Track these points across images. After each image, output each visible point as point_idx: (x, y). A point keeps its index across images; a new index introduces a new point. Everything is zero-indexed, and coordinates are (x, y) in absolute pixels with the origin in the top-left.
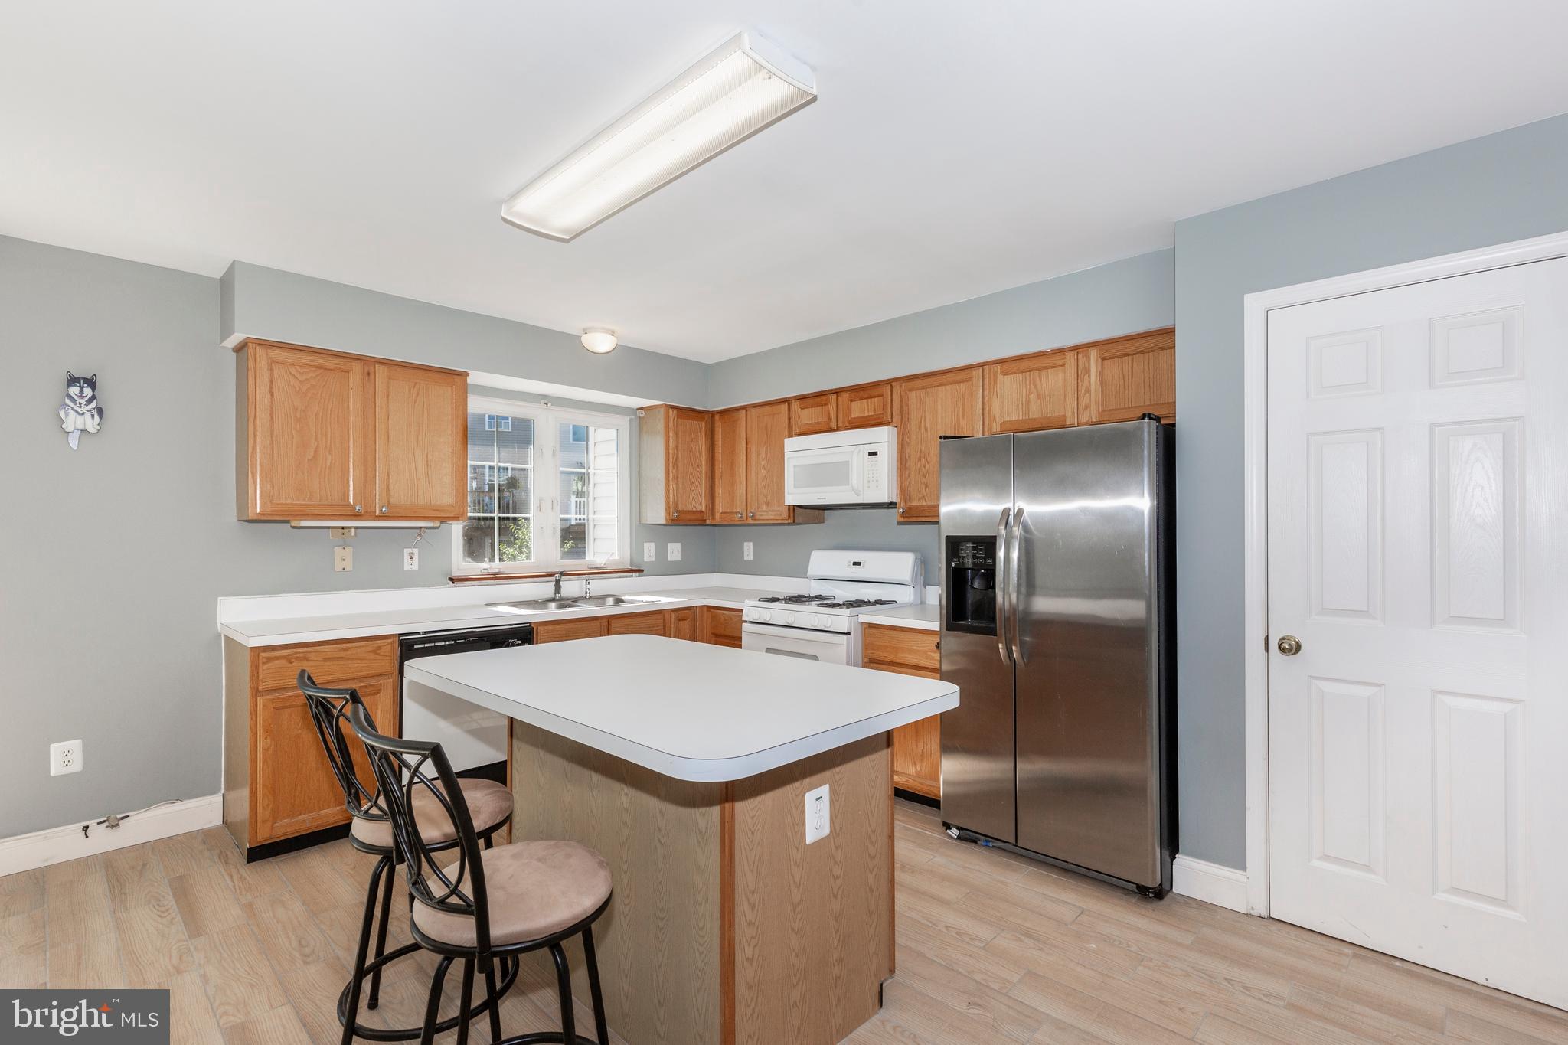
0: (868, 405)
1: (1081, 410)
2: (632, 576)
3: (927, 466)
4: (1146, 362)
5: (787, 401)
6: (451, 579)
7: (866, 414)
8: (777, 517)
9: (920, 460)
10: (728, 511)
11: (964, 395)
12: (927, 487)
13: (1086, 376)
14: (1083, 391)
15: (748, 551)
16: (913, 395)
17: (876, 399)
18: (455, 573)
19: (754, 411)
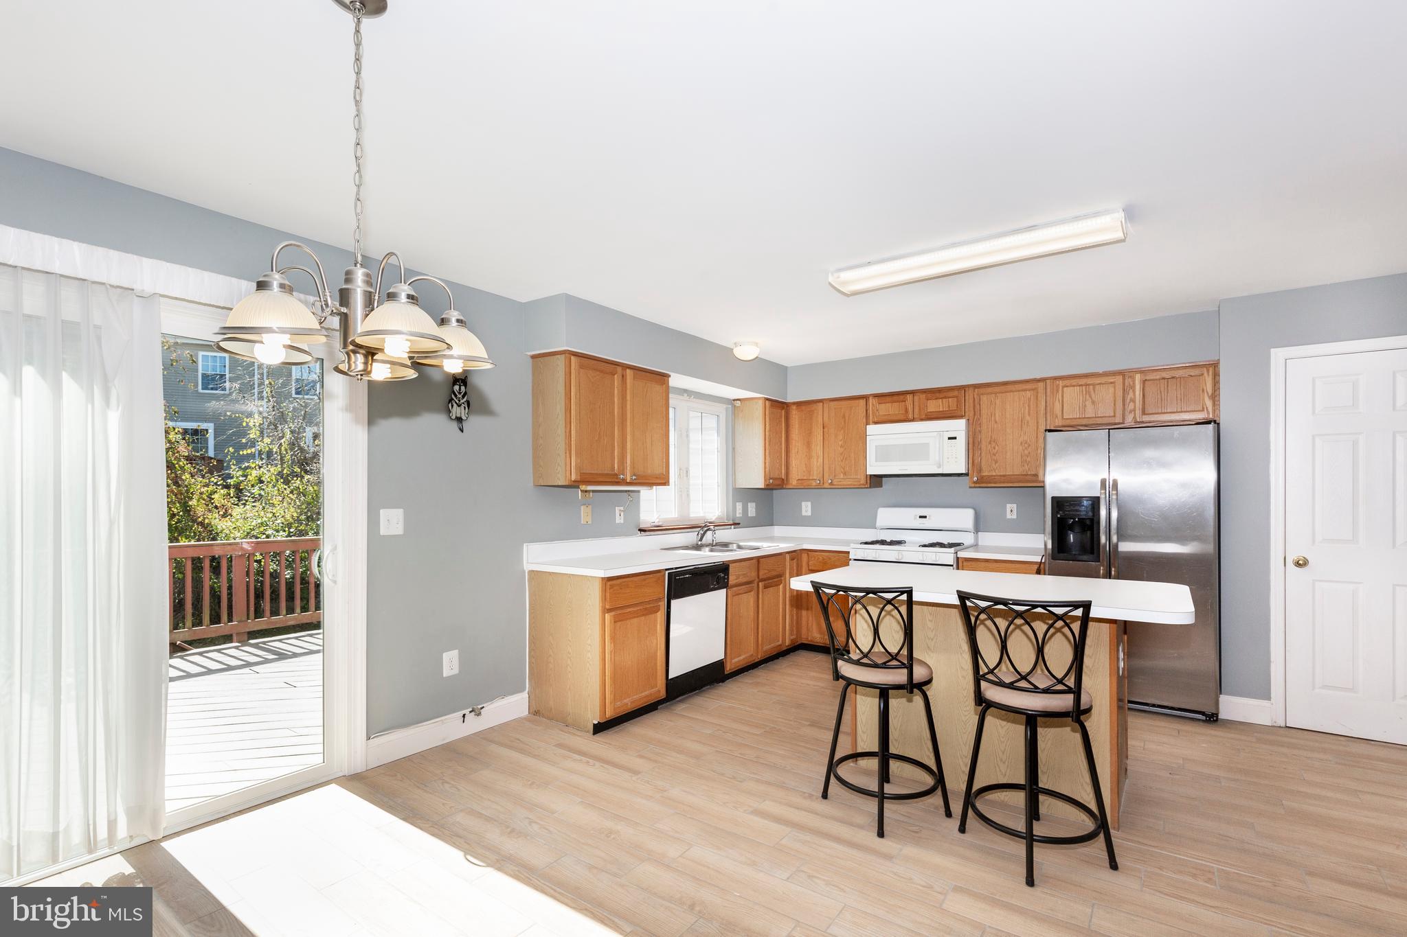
0: (943, 404)
1: (1127, 413)
2: (731, 528)
3: (997, 447)
4: (1179, 384)
5: (865, 397)
6: (641, 530)
7: (941, 410)
8: (856, 483)
9: (990, 443)
10: (805, 478)
11: (1029, 399)
12: (996, 462)
13: (1131, 391)
14: (1128, 401)
15: (806, 509)
16: (984, 398)
17: (950, 399)
18: (642, 526)
19: (832, 404)
